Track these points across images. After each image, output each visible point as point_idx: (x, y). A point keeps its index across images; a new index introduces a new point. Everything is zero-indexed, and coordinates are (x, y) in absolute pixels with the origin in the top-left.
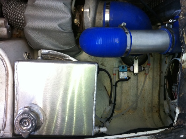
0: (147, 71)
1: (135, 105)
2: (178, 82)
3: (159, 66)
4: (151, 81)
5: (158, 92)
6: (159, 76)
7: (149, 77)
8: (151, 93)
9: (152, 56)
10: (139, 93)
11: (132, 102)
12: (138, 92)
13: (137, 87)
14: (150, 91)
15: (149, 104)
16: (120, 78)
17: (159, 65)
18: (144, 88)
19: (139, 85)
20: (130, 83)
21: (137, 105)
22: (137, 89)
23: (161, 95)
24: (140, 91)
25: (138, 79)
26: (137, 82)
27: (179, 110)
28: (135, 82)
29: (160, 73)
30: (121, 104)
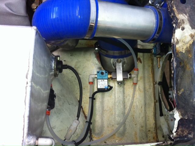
0: (135, 79)
1: (122, 128)
2: (173, 72)
3: (151, 76)
4: (142, 94)
5: (153, 110)
6: (152, 88)
7: (139, 89)
8: (143, 111)
9: (141, 62)
10: (126, 111)
11: (117, 124)
12: (126, 109)
13: (124, 103)
14: (142, 108)
15: (142, 127)
16: (99, 87)
17: (151, 74)
18: (133, 105)
19: (126, 100)
20: (113, 97)
21: (125, 129)
22: (124, 106)
23: (157, 115)
24: (128, 108)
25: (125, 92)
26: (124, 96)
27: (178, 114)
28: (121, 96)
29: (154, 85)
30: (102, 127)
